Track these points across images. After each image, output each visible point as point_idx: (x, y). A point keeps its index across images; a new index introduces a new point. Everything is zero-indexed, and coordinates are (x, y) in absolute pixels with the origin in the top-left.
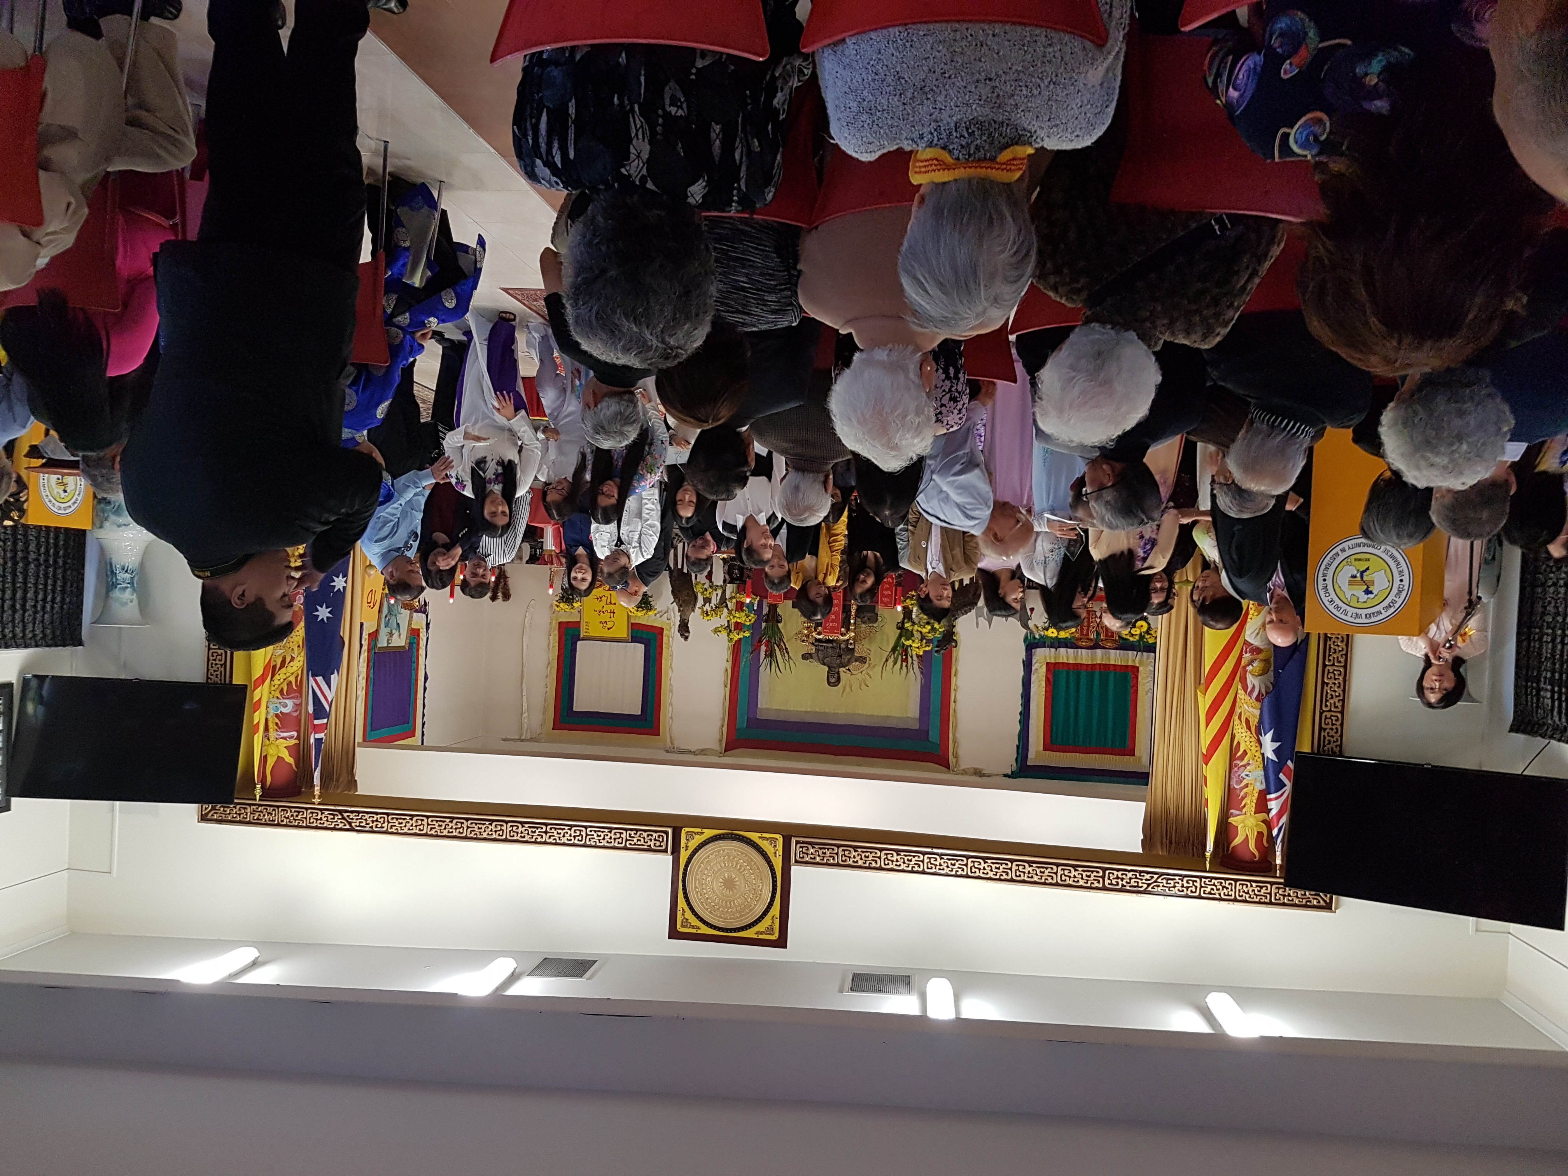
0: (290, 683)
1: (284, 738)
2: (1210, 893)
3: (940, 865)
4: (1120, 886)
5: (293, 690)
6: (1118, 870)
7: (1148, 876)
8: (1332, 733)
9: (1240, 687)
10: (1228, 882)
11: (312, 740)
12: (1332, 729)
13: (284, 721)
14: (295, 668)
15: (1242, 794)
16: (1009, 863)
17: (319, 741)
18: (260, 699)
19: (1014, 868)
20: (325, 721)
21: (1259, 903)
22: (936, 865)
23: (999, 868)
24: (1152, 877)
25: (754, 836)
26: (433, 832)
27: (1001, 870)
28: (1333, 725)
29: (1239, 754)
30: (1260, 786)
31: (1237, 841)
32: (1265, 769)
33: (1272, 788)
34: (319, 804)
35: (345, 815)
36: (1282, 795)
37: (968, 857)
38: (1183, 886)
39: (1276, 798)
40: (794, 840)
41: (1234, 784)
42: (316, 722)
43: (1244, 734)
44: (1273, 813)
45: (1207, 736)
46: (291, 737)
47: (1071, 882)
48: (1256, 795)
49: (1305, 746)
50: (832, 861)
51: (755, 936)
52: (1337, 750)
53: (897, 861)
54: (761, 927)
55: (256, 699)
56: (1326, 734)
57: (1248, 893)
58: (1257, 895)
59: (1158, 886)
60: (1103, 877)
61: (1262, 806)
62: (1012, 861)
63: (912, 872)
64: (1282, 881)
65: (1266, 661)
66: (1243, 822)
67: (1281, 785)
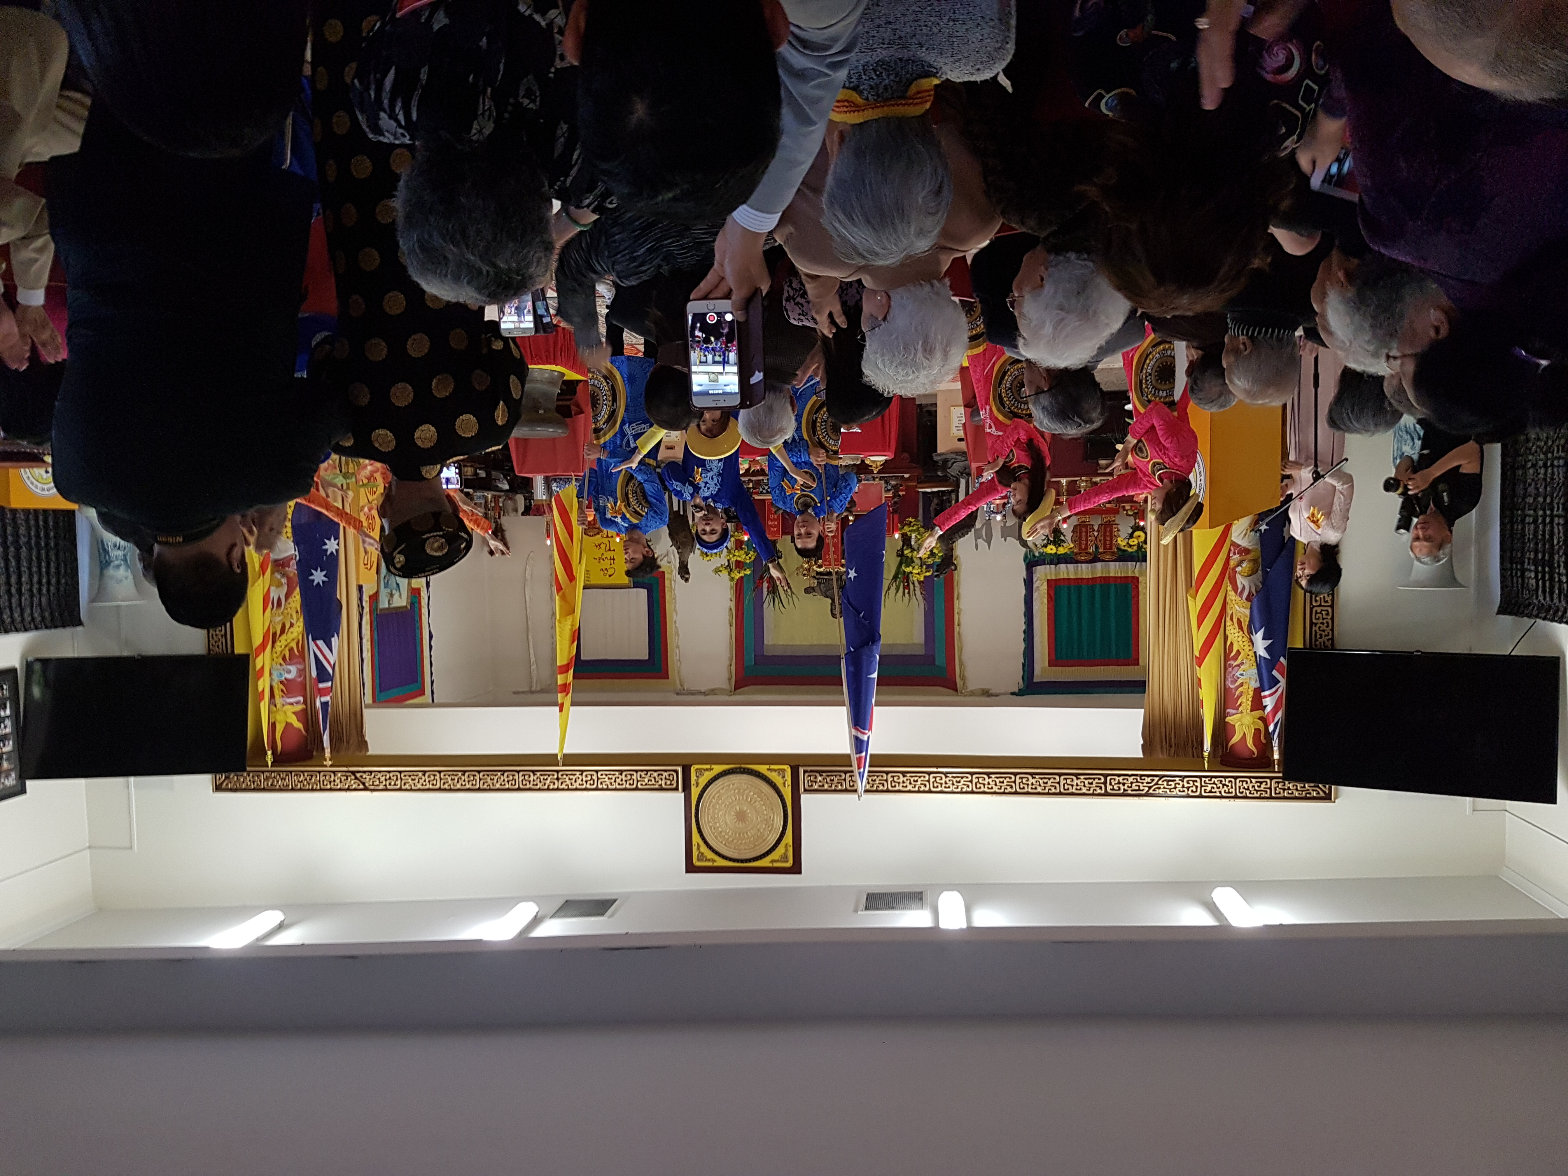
0: (291, 650)
1: (292, 704)
2: (1210, 792)
3: (946, 783)
4: (1122, 791)
5: (297, 656)
6: (1119, 775)
7: (1148, 779)
8: (1324, 627)
9: (1230, 588)
10: (1227, 780)
11: (318, 704)
12: (1323, 623)
13: (289, 687)
14: (295, 634)
15: (1237, 693)
16: (1013, 777)
17: (325, 705)
18: (263, 667)
19: (1018, 781)
20: (329, 684)
21: (1260, 798)
22: (941, 784)
23: (1003, 782)
24: (1153, 780)
25: (762, 769)
26: (446, 786)
27: (1005, 783)
28: (1323, 619)
29: (1232, 654)
30: (1255, 684)
31: (1235, 739)
32: (1259, 667)
33: (1266, 685)
34: (331, 766)
35: (358, 775)
36: (1277, 691)
37: (972, 774)
38: (1183, 787)
39: (1270, 695)
40: (801, 770)
41: (1229, 683)
42: (321, 685)
43: (1237, 635)
44: (1268, 709)
45: (1199, 639)
46: (298, 703)
47: (1074, 791)
48: (1251, 693)
49: (1297, 642)
50: (840, 787)
51: (770, 865)
52: (1329, 644)
53: (903, 782)
54: (775, 855)
55: (259, 666)
56: (1317, 628)
57: (1248, 789)
58: (1257, 791)
59: (1159, 788)
60: (1105, 783)
61: (1257, 704)
62: (1015, 774)
63: (919, 792)
64: (1281, 775)
65: (1254, 561)
66: (1240, 720)
67: (1275, 682)
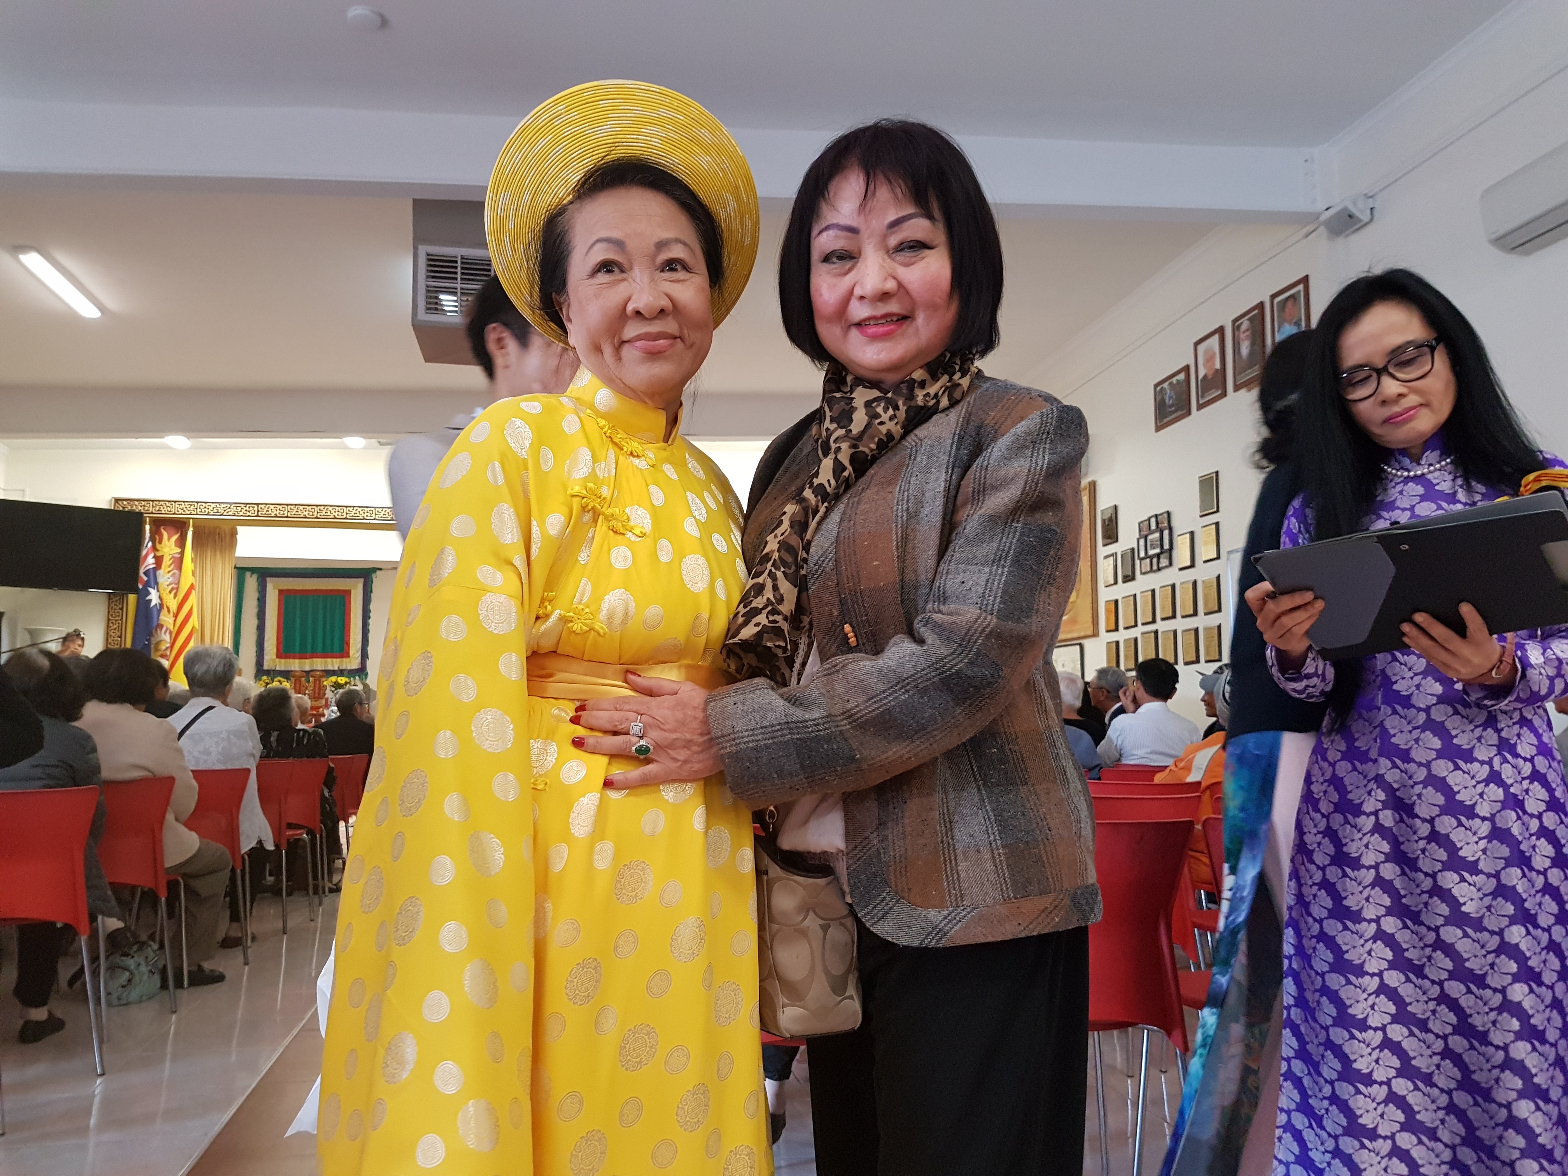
2: (191, 505)
4: (248, 506)
6: (250, 516)
7: (230, 513)
8: (115, 606)
9: (173, 629)
12: (115, 609)
15: (172, 567)
21: (159, 501)
24: (227, 513)
28: (114, 612)
29: (174, 592)
30: (160, 573)
31: (175, 537)
32: (157, 583)
33: (152, 571)
36: (145, 568)
37: (346, 518)
38: (208, 509)
39: (149, 565)
41: (176, 573)
43: (169, 602)
44: (151, 557)
45: (193, 600)
47: (278, 507)
48: (163, 566)
49: (132, 598)
52: (112, 596)
56: (119, 605)
57: (167, 507)
58: (161, 505)
59: (223, 508)
60: (258, 511)
61: (159, 560)
62: (317, 518)
64: (145, 515)
66: (171, 550)
67: (145, 573)
